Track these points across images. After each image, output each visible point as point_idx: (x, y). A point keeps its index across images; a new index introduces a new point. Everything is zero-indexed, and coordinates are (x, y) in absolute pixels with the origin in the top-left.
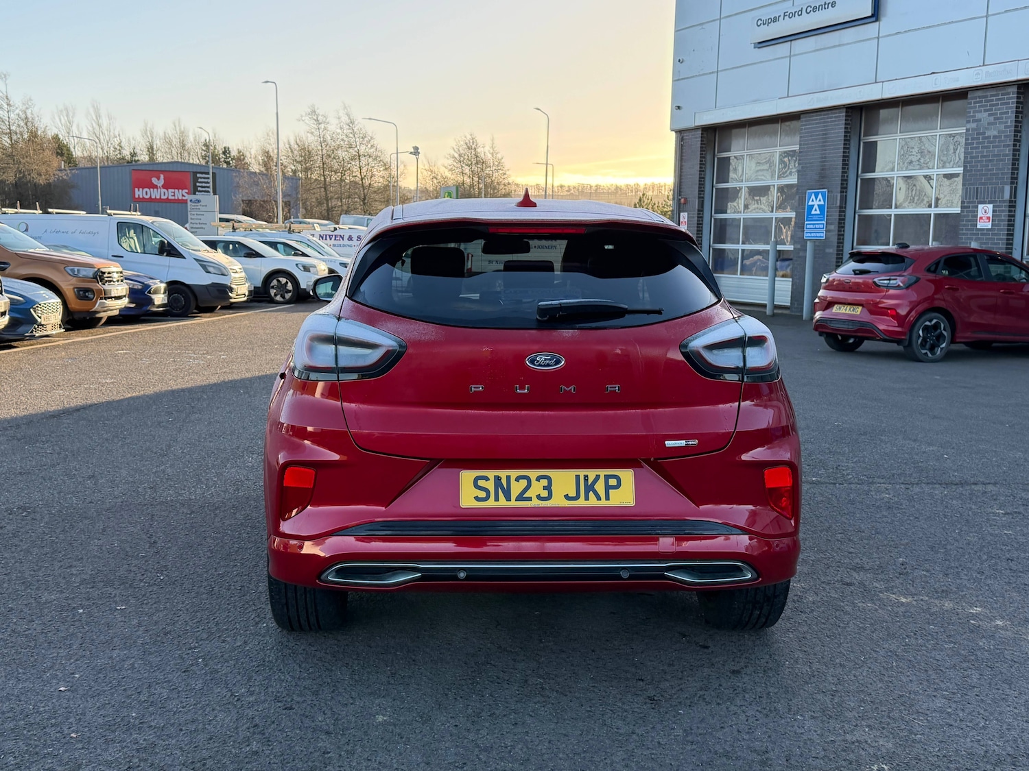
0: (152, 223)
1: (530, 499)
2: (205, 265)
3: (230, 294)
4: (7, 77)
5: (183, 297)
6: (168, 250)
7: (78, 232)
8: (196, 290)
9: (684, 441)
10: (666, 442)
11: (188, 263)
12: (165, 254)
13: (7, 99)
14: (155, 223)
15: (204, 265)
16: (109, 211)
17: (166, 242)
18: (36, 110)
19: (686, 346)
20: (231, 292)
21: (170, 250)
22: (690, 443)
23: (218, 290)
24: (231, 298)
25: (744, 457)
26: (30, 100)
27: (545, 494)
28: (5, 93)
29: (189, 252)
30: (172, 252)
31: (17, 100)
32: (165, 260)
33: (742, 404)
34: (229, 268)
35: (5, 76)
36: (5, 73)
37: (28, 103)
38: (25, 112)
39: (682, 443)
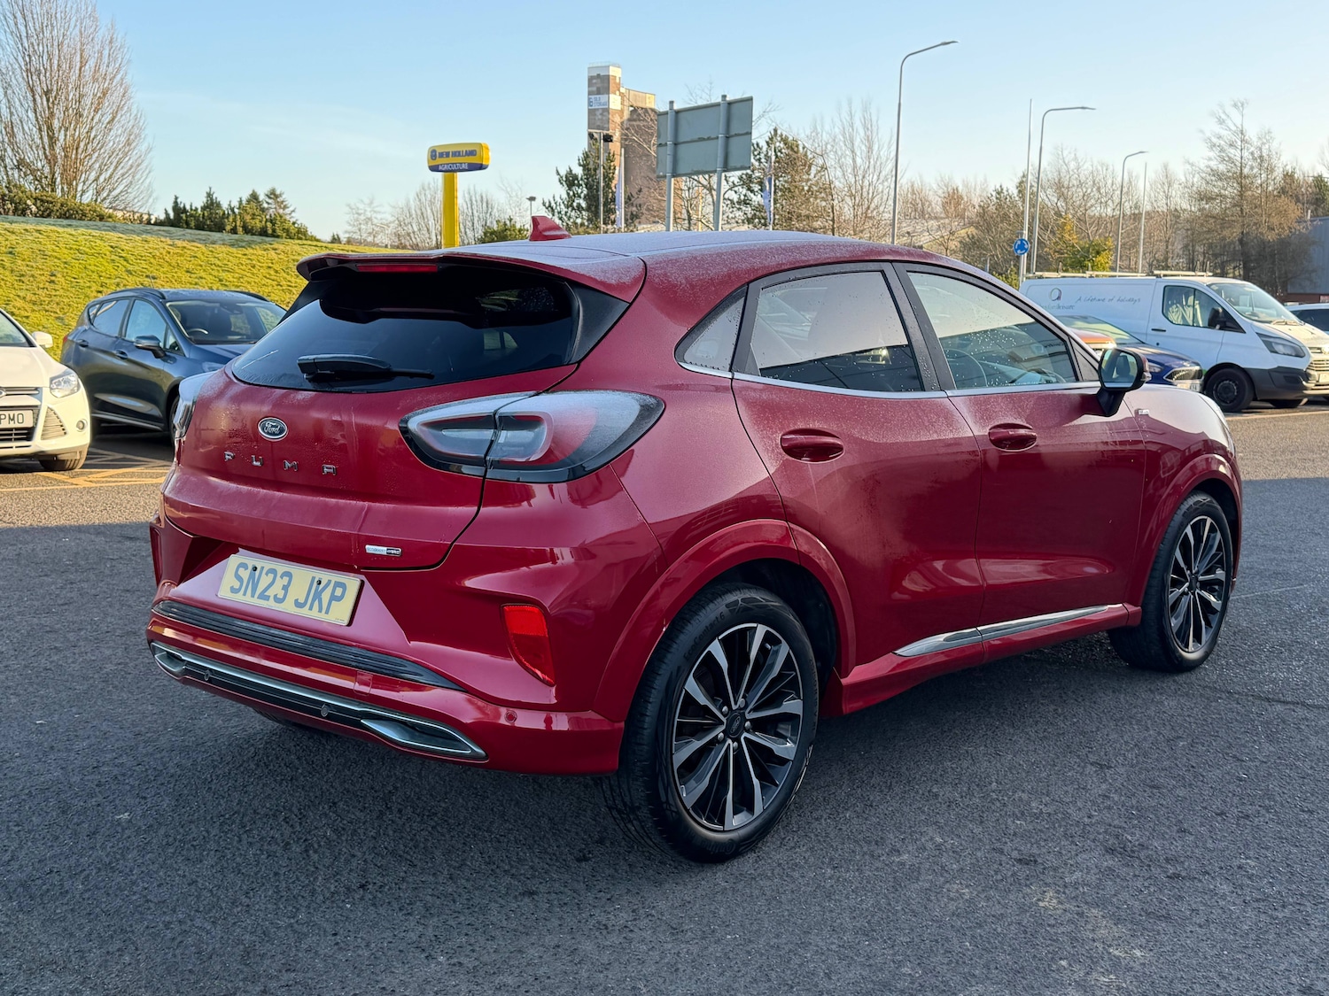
0: (1209, 286)
1: (267, 598)
2: (1271, 342)
3: (1304, 383)
4: (1245, 105)
5: (1236, 385)
6: (1222, 321)
7: (1115, 300)
8: (1253, 375)
9: (385, 548)
10: (367, 546)
11: (1249, 339)
12: (1218, 327)
13: (1242, 134)
14: (1212, 287)
15: (1269, 342)
16: (1156, 272)
17: (1221, 310)
18: (1275, 145)
19: (406, 422)
20: (1307, 380)
21: (1225, 322)
22: (393, 552)
23: (1285, 377)
24: (1306, 388)
25: (471, 583)
26: (1269, 132)
27: (280, 596)
28: (1240, 127)
29: (1251, 324)
30: (1228, 324)
31: (1252, 134)
32: (1217, 334)
33: (482, 509)
34: (1307, 346)
35: (1242, 105)
36: (1242, 100)
37: (1267, 136)
38: (1261, 149)
39: (382, 550)
